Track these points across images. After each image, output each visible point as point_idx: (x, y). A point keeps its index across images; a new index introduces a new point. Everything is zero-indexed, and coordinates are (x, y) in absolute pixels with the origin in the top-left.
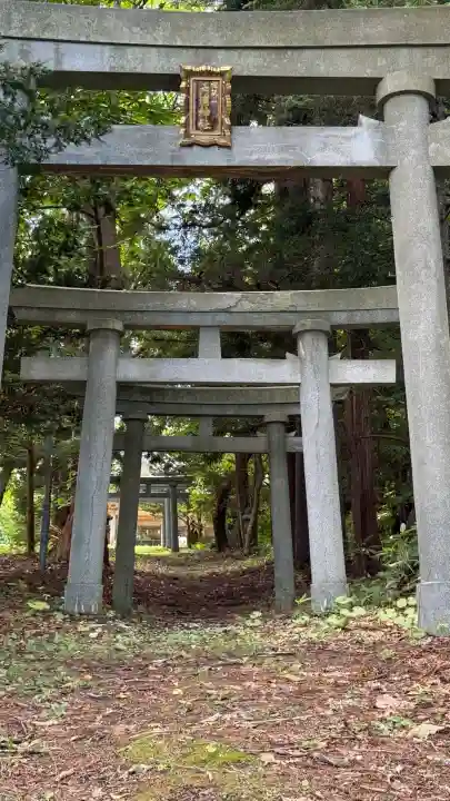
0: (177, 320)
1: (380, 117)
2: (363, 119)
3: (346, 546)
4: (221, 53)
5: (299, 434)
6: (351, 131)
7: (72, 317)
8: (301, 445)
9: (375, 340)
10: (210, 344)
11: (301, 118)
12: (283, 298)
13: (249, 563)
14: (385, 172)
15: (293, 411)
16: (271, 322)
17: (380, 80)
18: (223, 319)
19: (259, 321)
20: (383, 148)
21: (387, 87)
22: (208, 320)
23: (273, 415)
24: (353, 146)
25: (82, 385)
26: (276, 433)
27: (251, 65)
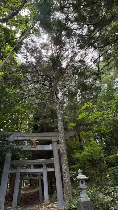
0: (28, 164)
1: (52, 144)
2: (50, 144)
3: (49, 190)
4: (35, 137)
5: (43, 176)
6: (49, 146)
7: (15, 164)
8: (43, 178)
9: (51, 166)
10: (32, 167)
11: (44, 144)
12: (41, 160)
13: (35, 190)
14: (53, 150)
15: (42, 173)
16: (40, 164)
17: (52, 140)
18: (34, 164)
19: (38, 164)
20: (52, 148)
21: (53, 141)
22: (32, 164)
23: (39, 174)
24: (49, 147)
25: (16, 173)
26: (40, 176)
27: (39, 138)
